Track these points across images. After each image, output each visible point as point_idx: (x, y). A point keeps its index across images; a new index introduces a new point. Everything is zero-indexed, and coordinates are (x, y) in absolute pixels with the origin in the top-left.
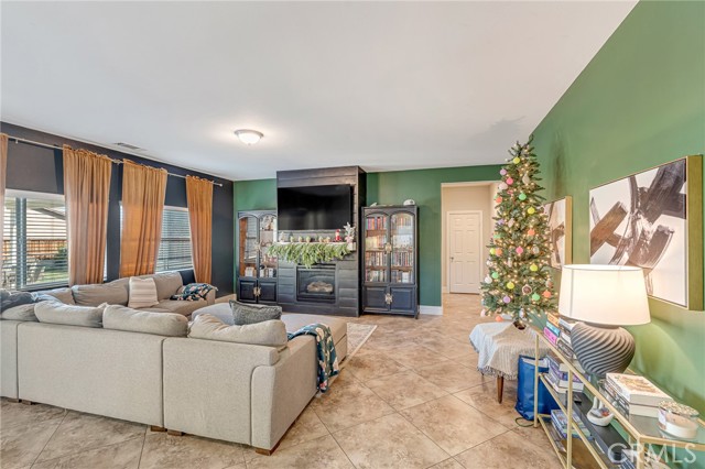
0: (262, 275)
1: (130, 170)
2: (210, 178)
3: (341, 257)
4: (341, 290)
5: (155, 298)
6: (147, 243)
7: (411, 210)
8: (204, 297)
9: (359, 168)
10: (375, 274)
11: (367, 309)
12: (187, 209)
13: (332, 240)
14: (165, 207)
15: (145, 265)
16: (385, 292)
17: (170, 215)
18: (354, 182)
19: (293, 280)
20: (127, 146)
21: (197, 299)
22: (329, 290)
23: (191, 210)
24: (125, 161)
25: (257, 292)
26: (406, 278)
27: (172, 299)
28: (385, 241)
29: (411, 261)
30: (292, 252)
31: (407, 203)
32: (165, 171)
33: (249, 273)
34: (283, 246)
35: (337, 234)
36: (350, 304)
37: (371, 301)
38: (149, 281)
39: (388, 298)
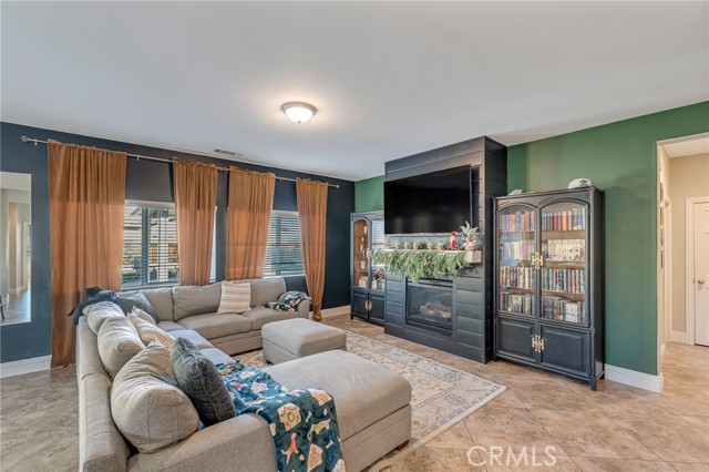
0: (374, 286)
1: (237, 176)
2: (323, 179)
3: (456, 272)
4: (461, 318)
5: (249, 303)
6: (253, 248)
7: (581, 196)
8: (296, 308)
9: (487, 139)
10: (516, 300)
11: (502, 354)
12: (297, 213)
13: (445, 247)
14: (273, 213)
15: (252, 269)
16: (532, 332)
17: (279, 219)
18: (478, 161)
20: (223, 152)
21: (287, 309)
22: (447, 315)
23: (302, 214)
24: (232, 168)
25: (368, 306)
26: (572, 313)
27: (267, 306)
28: (532, 249)
29: (582, 284)
30: (395, 261)
31: (575, 184)
32: (273, 175)
33: (363, 283)
35: (452, 239)
36: (473, 341)
37: (508, 341)
38: (246, 286)
39: (538, 343)
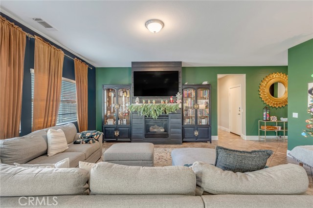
1: (40, 45)
4: (172, 130)
5: (66, 144)
6: (51, 103)
7: (208, 87)
8: (97, 140)
13: (169, 102)
14: (63, 78)
15: (50, 119)
16: (194, 130)
19: (143, 126)
20: (43, 24)
22: (162, 130)
23: (77, 82)
24: (36, 37)
25: (117, 133)
26: (204, 122)
27: (75, 143)
31: (205, 83)
32: (63, 52)
33: (110, 122)
34: (139, 106)
35: (172, 99)
36: (177, 138)
37: (187, 135)
38: (60, 131)
39: (196, 133)
